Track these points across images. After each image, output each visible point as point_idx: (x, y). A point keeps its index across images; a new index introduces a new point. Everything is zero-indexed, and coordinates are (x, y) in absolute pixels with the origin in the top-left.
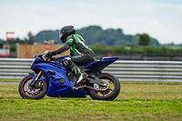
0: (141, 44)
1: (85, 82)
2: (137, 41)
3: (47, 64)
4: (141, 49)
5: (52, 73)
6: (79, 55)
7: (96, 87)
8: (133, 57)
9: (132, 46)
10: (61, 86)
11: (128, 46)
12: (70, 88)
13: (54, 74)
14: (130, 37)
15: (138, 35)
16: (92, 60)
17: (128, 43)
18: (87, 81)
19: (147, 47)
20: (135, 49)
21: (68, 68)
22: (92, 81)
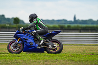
0: (14, 23)
1: (44, 44)
2: (12, 22)
3: (23, 35)
4: (15, 25)
5: (26, 39)
6: (40, 29)
7: (50, 47)
8: (11, 30)
9: (10, 24)
10: (31, 46)
11: (8, 24)
12: (36, 47)
13: (27, 40)
14: (8, 19)
15: (13, 18)
16: (47, 32)
17: (7, 22)
18: (45, 43)
19: (18, 25)
20: (11, 26)
21: (35, 37)
22: (47, 43)
